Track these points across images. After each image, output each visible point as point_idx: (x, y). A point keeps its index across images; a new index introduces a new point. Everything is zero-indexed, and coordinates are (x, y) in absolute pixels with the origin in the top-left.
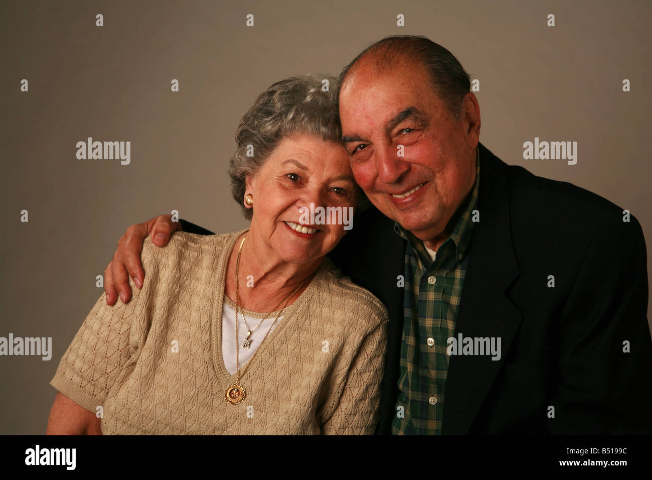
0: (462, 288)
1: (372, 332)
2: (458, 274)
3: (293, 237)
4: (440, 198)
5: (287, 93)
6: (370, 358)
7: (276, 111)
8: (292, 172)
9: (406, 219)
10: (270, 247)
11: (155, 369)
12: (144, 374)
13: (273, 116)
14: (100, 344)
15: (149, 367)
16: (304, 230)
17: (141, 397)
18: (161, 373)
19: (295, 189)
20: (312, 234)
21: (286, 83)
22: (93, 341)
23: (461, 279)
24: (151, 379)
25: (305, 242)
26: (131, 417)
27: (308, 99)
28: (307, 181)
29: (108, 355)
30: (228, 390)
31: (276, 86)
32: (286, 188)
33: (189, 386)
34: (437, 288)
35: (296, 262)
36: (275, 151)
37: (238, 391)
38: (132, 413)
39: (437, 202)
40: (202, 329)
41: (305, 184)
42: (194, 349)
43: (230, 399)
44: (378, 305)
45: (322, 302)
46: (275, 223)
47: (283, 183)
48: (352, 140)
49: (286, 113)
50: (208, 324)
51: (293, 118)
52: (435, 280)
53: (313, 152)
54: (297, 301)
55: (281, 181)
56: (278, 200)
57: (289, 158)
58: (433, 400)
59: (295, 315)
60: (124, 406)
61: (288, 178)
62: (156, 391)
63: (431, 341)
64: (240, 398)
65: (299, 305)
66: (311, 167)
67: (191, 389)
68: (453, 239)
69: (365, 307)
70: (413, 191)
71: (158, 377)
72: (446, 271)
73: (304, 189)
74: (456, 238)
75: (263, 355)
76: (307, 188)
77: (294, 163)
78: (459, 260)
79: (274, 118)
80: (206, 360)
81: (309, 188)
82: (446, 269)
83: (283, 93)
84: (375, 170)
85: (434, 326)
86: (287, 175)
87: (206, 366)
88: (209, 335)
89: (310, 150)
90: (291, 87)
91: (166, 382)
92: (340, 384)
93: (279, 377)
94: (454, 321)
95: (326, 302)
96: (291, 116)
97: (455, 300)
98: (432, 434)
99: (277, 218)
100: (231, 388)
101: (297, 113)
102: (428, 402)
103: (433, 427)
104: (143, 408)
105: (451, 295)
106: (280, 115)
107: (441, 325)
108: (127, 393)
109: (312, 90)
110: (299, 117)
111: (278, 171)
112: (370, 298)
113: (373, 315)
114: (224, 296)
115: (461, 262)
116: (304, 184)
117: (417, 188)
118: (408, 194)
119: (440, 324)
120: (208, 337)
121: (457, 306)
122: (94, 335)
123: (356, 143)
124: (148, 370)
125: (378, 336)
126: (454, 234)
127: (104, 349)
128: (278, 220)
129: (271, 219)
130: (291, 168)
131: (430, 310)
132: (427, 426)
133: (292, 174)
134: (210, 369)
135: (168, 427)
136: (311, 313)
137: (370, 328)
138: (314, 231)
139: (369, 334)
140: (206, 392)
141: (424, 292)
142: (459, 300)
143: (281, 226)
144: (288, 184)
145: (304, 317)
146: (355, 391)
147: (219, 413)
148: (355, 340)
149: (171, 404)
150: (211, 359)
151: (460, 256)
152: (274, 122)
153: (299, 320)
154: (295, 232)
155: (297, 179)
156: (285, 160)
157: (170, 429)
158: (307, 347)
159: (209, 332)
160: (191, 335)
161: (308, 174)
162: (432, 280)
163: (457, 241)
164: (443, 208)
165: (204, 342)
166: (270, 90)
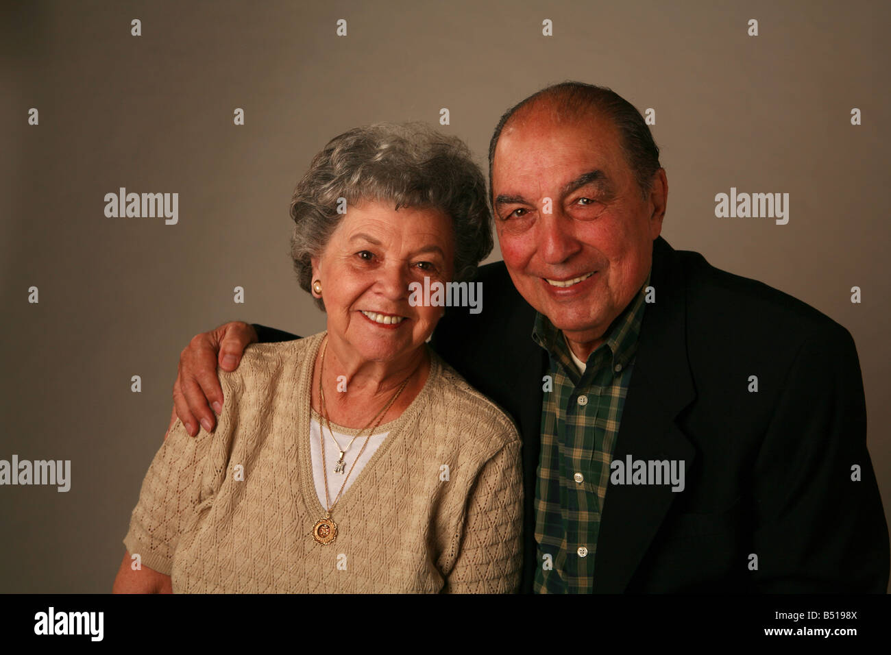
0: (622, 410)
1: (493, 459)
2: (616, 392)
3: (373, 328)
4: (610, 295)
5: (348, 150)
6: (495, 492)
7: (335, 174)
8: (363, 249)
9: (562, 314)
10: (347, 342)
11: (233, 509)
12: (220, 516)
13: (333, 181)
14: (170, 495)
15: (225, 507)
16: (387, 320)
17: (218, 545)
18: (240, 514)
19: (368, 270)
20: (397, 323)
21: (347, 137)
22: (161, 491)
23: (620, 398)
24: (229, 522)
25: (389, 334)
26: (206, 571)
27: (379, 157)
28: (383, 259)
29: (181, 509)
30: (316, 526)
31: (335, 143)
32: (357, 270)
33: (275, 527)
34: (590, 411)
35: (381, 360)
36: (339, 224)
37: (329, 527)
38: (208, 565)
39: (606, 300)
40: (286, 455)
41: (381, 262)
42: (279, 481)
43: (318, 537)
44: (503, 423)
45: (434, 417)
46: (349, 313)
47: (353, 264)
48: (511, 201)
49: (350, 175)
50: (294, 448)
51: (359, 183)
52: (586, 400)
53: (386, 222)
54: (404, 415)
55: (351, 262)
56: (350, 285)
57: (357, 232)
58: (582, 552)
59: (401, 433)
60: (197, 558)
61: (359, 257)
62: (236, 536)
63: (579, 476)
64: (331, 536)
65: (406, 421)
66: (384, 240)
67: (278, 530)
68: (610, 345)
69: (485, 426)
70: (577, 280)
71: (237, 519)
72: (600, 388)
73: (381, 269)
74: (614, 345)
75: (362, 484)
76: (383, 267)
77: (365, 239)
78: (616, 372)
79: (334, 184)
80: (294, 493)
81: (386, 267)
82: (600, 385)
83: (343, 151)
84: (533, 246)
85: (583, 458)
86: (357, 253)
87: (294, 500)
88: (295, 461)
89: (381, 220)
90: (353, 143)
91: (247, 524)
92: (457, 525)
93: (384, 513)
94: (611, 454)
95: (439, 417)
96: (355, 179)
97: (612, 426)
98: (583, 592)
99: (349, 308)
100: (320, 524)
101: (364, 176)
102: (577, 554)
103: (584, 584)
104: (220, 559)
105: (607, 419)
106: (341, 178)
107: (592, 458)
108: (199, 542)
109: (384, 146)
110: (366, 181)
111: (345, 250)
112: (494, 413)
113: (495, 437)
114: (310, 410)
115: (618, 374)
116: (379, 263)
117: (583, 278)
118: (569, 283)
119: (591, 456)
120: (294, 464)
121: (615, 432)
122: (163, 483)
123: (515, 206)
124: (224, 511)
125: (501, 462)
126: (611, 339)
127: (174, 501)
128: (351, 310)
129: (342, 308)
130: (361, 244)
131: (580, 437)
132: (578, 584)
133: (364, 252)
134: (299, 503)
135: (252, 580)
136: (421, 432)
137: (489, 454)
138: (399, 319)
139: (489, 461)
140: (295, 533)
141: (573, 414)
142: (618, 426)
143: (355, 317)
144: (359, 264)
145: (413, 436)
146: (480, 534)
147: (313, 559)
148: (468, 468)
149: (254, 551)
150: (300, 490)
151: (618, 368)
152: (333, 190)
153: (406, 440)
154: (374, 322)
155: (371, 257)
156: (352, 235)
157: (254, 582)
158: (417, 475)
159: (295, 459)
160: (274, 464)
161: (382, 250)
162: (582, 400)
163: (615, 348)
164: (610, 307)
165: (290, 471)
166: (327, 148)
